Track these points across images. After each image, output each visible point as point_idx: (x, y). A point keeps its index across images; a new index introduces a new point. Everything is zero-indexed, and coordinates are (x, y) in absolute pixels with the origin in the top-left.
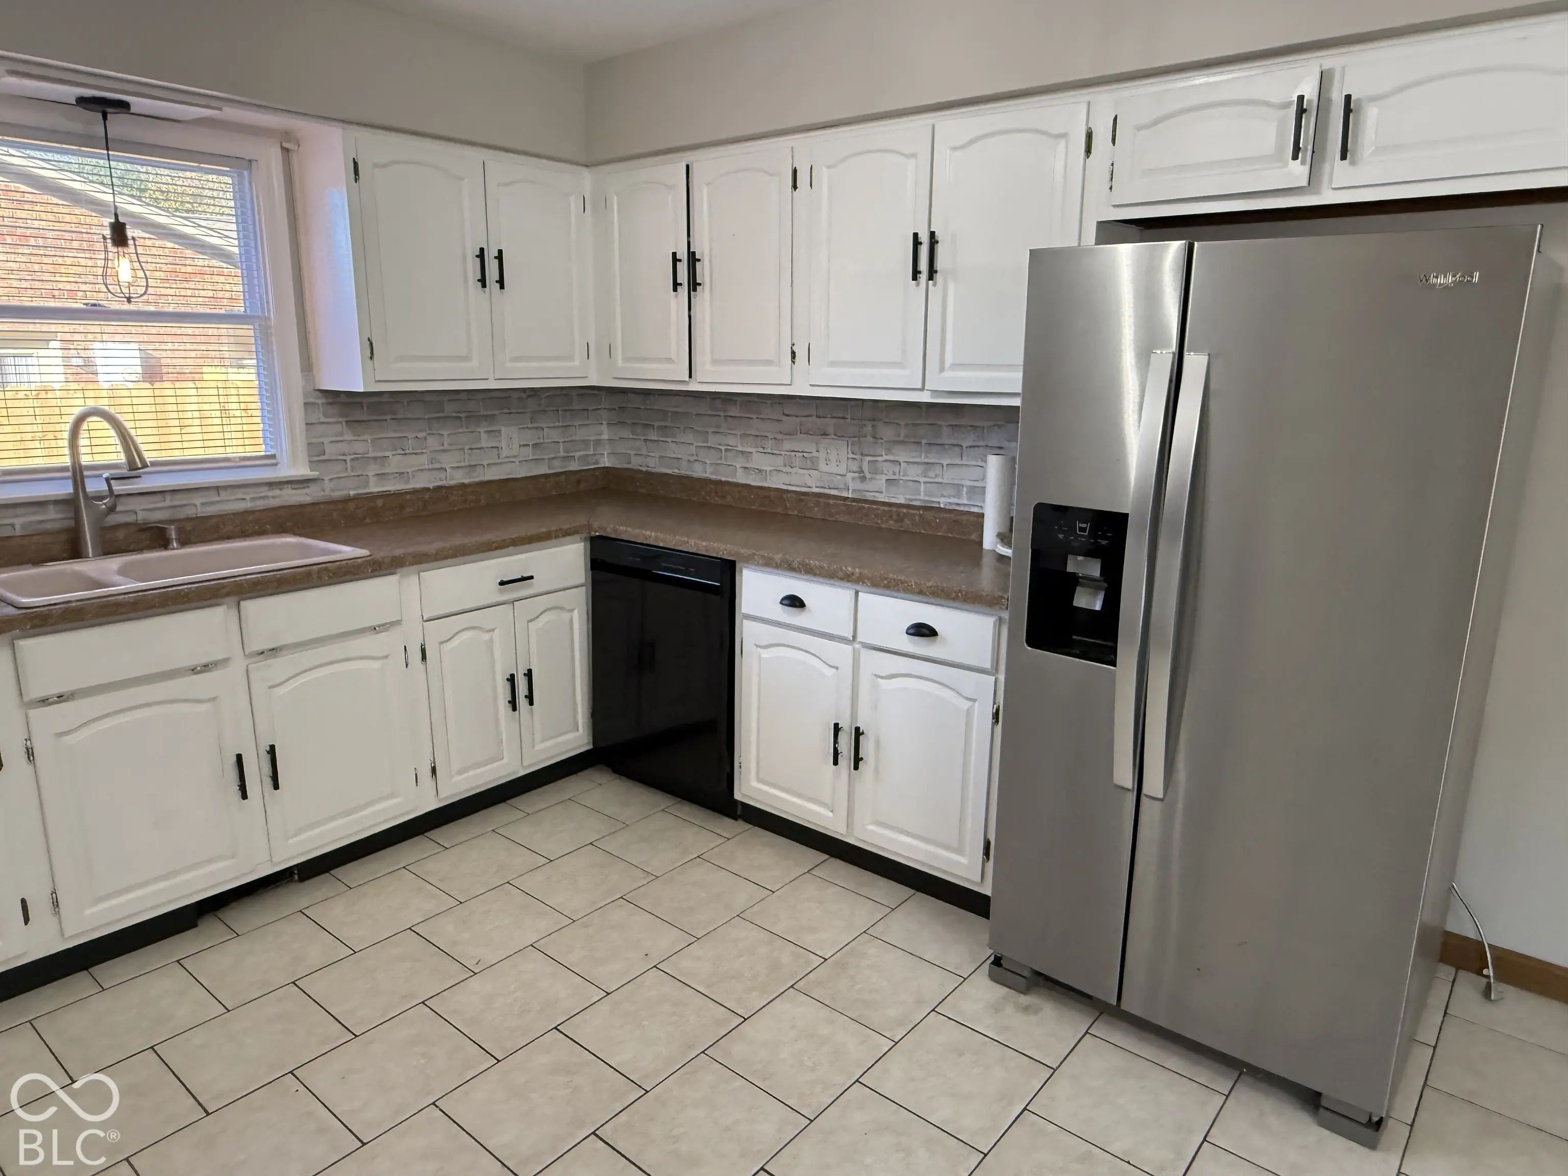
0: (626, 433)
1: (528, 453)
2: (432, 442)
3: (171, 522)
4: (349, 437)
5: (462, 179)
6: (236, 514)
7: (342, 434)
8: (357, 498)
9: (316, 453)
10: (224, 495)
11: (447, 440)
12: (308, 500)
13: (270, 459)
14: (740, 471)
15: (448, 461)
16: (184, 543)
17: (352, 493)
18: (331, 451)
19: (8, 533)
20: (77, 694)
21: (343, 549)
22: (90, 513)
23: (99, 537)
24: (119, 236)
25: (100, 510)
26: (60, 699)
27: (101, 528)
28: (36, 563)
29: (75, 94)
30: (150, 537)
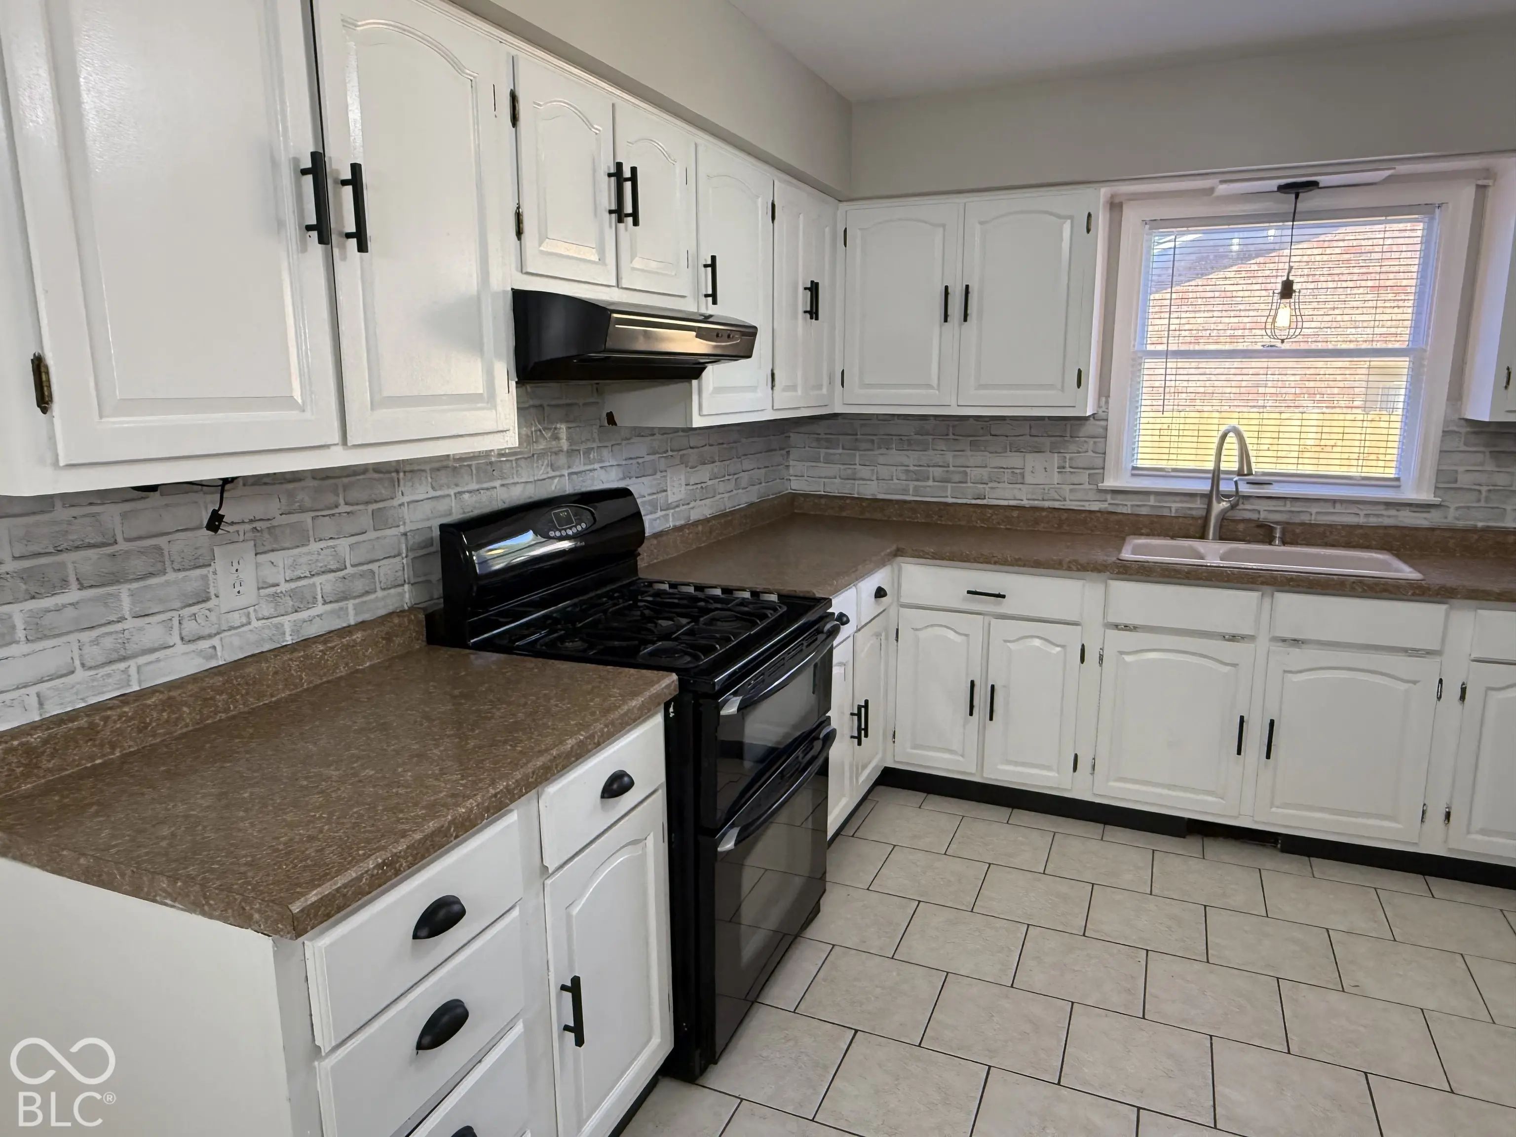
3: (1277, 523)
4: (1491, 467)
6: (1345, 527)
7: (1482, 464)
8: (1485, 530)
9: (1445, 480)
10: (1339, 508)
12: (1427, 524)
13: (1395, 483)
16: (1284, 543)
17: (1481, 524)
18: (1465, 480)
19: (1166, 513)
20: (1135, 628)
21: (1406, 572)
22: (1219, 506)
23: (1221, 527)
24: (1287, 290)
25: (1224, 505)
26: (1126, 628)
27: (1224, 518)
28: (1173, 537)
29: (1273, 184)
30: (1262, 533)
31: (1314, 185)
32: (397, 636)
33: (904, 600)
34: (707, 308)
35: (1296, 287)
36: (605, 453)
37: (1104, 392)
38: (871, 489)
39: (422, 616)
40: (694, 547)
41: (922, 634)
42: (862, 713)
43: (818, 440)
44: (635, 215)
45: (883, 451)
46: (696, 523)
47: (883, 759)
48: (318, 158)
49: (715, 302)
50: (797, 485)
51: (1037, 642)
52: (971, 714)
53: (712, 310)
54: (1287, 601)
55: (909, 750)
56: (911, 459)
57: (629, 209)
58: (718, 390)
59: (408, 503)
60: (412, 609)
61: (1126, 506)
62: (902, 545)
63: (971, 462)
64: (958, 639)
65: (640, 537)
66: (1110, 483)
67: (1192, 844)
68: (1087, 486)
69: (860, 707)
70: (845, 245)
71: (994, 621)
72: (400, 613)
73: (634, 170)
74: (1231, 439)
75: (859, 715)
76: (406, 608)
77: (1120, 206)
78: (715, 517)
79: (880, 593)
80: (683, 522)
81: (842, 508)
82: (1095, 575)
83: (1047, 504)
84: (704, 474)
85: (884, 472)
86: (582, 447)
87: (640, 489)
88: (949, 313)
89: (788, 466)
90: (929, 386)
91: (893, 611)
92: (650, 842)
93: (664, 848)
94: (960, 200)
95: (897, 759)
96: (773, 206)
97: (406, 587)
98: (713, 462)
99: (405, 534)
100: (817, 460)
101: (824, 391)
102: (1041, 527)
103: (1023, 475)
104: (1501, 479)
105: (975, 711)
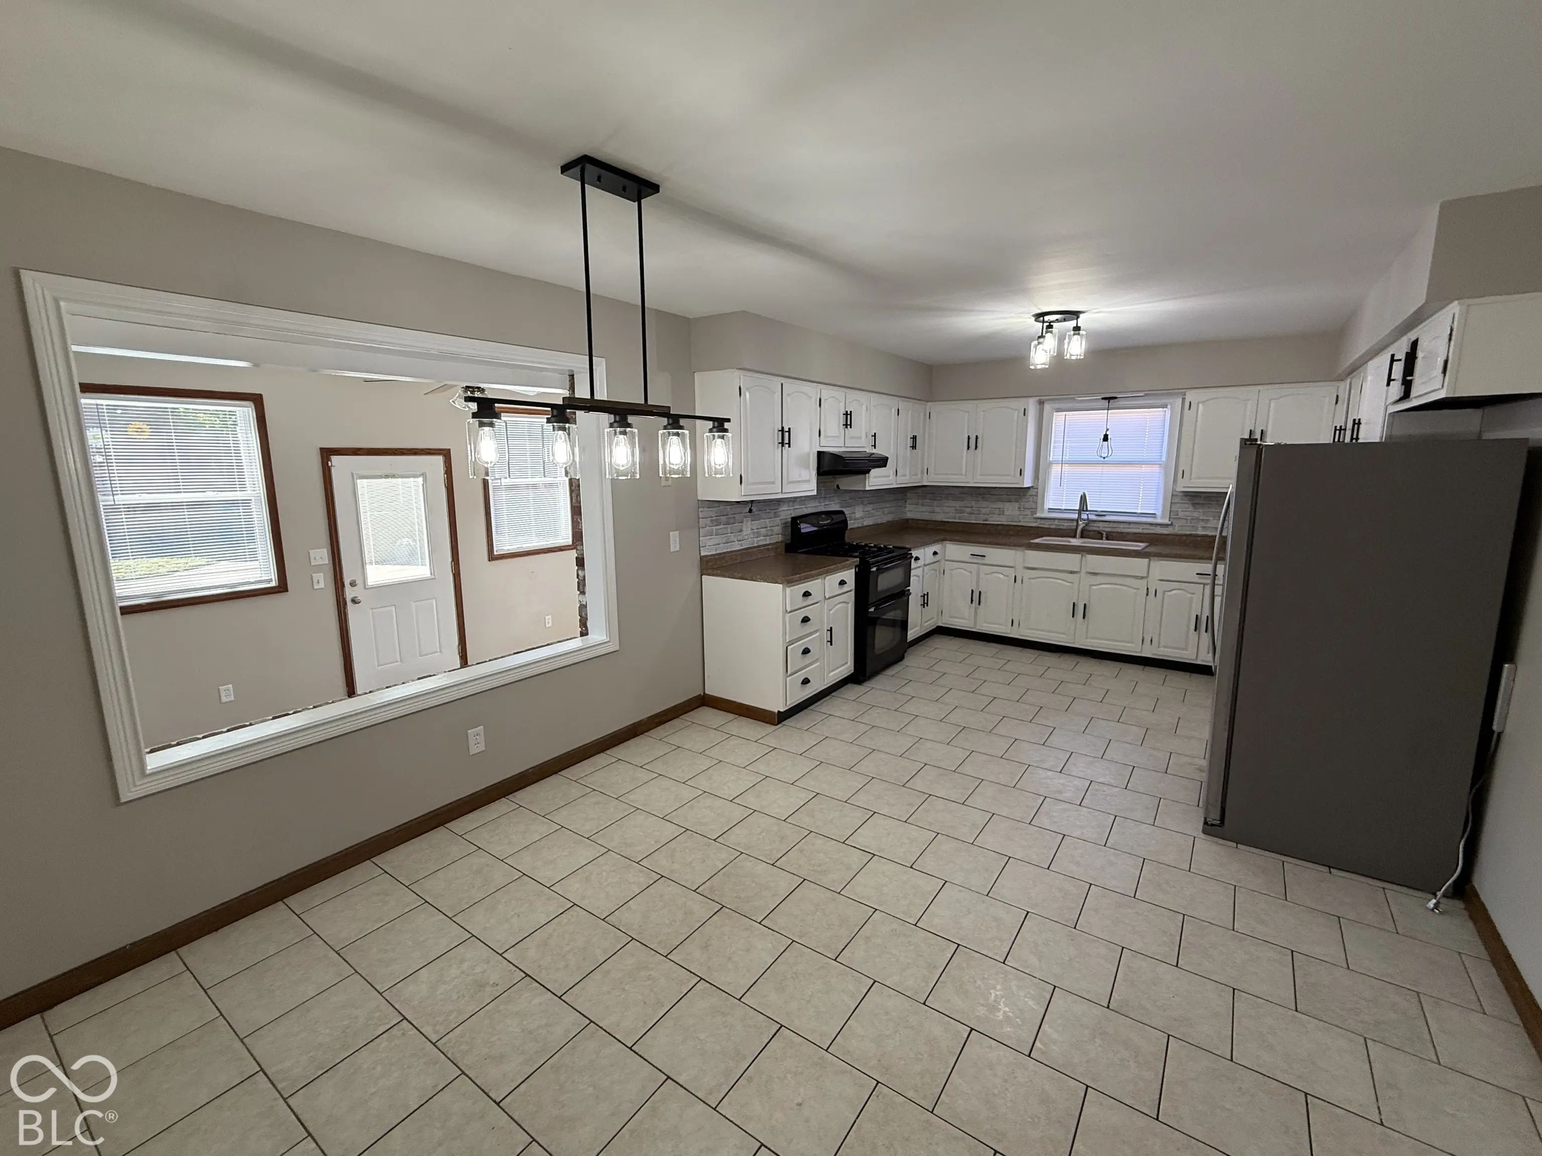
3: (1105, 531)
4: (1191, 509)
5: (1248, 400)
7: (1188, 508)
8: (1190, 535)
9: (1174, 514)
10: (1132, 526)
12: (1166, 532)
13: (1153, 516)
16: (1107, 539)
17: (1188, 533)
18: (1181, 514)
19: (1062, 527)
20: (1034, 569)
21: (1139, 547)
22: (1081, 524)
24: (1106, 438)
25: (1084, 524)
26: (1031, 568)
27: (1083, 531)
28: (1063, 537)
29: (1100, 397)
30: (1099, 535)
31: (1115, 398)
32: (779, 549)
33: (946, 558)
34: (872, 450)
35: (1109, 437)
36: (835, 498)
37: (1036, 477)
38: (939, 517)
39: (785, 544)
40: (867, 533)
41: (953, 572)
42: (925, 596)
43: (917, 496)
44: (851, 425)
45: (946, 501)
46: (867, 526)
47: (936, 621)
48: (783, 428)
49: (875, 448)
50: (910, 515)
51: (998, 575)
52: (972, 603)
53: (874, 451)
54: (1090, 557)
55: (948, 619)
56: (958, 504)
57: (849, 423)
58: (875, 477)
59: (782, 510)
60: (781, 542)
61: (1046, 525)
62: (948, 537)
63: (983, 506)
64: (969, 574)
65: (847, 528)
66: (1039, 515)
68: (1029, 516)
69: (924, 594)
70: (930, 418)
71: (981, 567)
72: (779, 542)
73: (851, 412)
75: (924, 596)
77: (1043, 403)
78: (873, 525)
79: (935, 553)
80: (860, 525)
82: (1020, 548)
83: (1013, 523)
84: (869, 508)
85: (946, 509)
86: (827, 496)
87: (847, 511)
88: (970, 445)
89: (905, 507)
90: (962, 475)
91: (943, 562)
92: (850, 605)
94: (976, 402)
95: (943, 622)
96: (898, 410)
97: (781, 535)
98: (873, 504)
99: (782, 520)
100: (917, 504)
101: (919, 476)
102: (1011, 532)
103: (1003, 511)
104: (1196, 514)
105: (974, 602)
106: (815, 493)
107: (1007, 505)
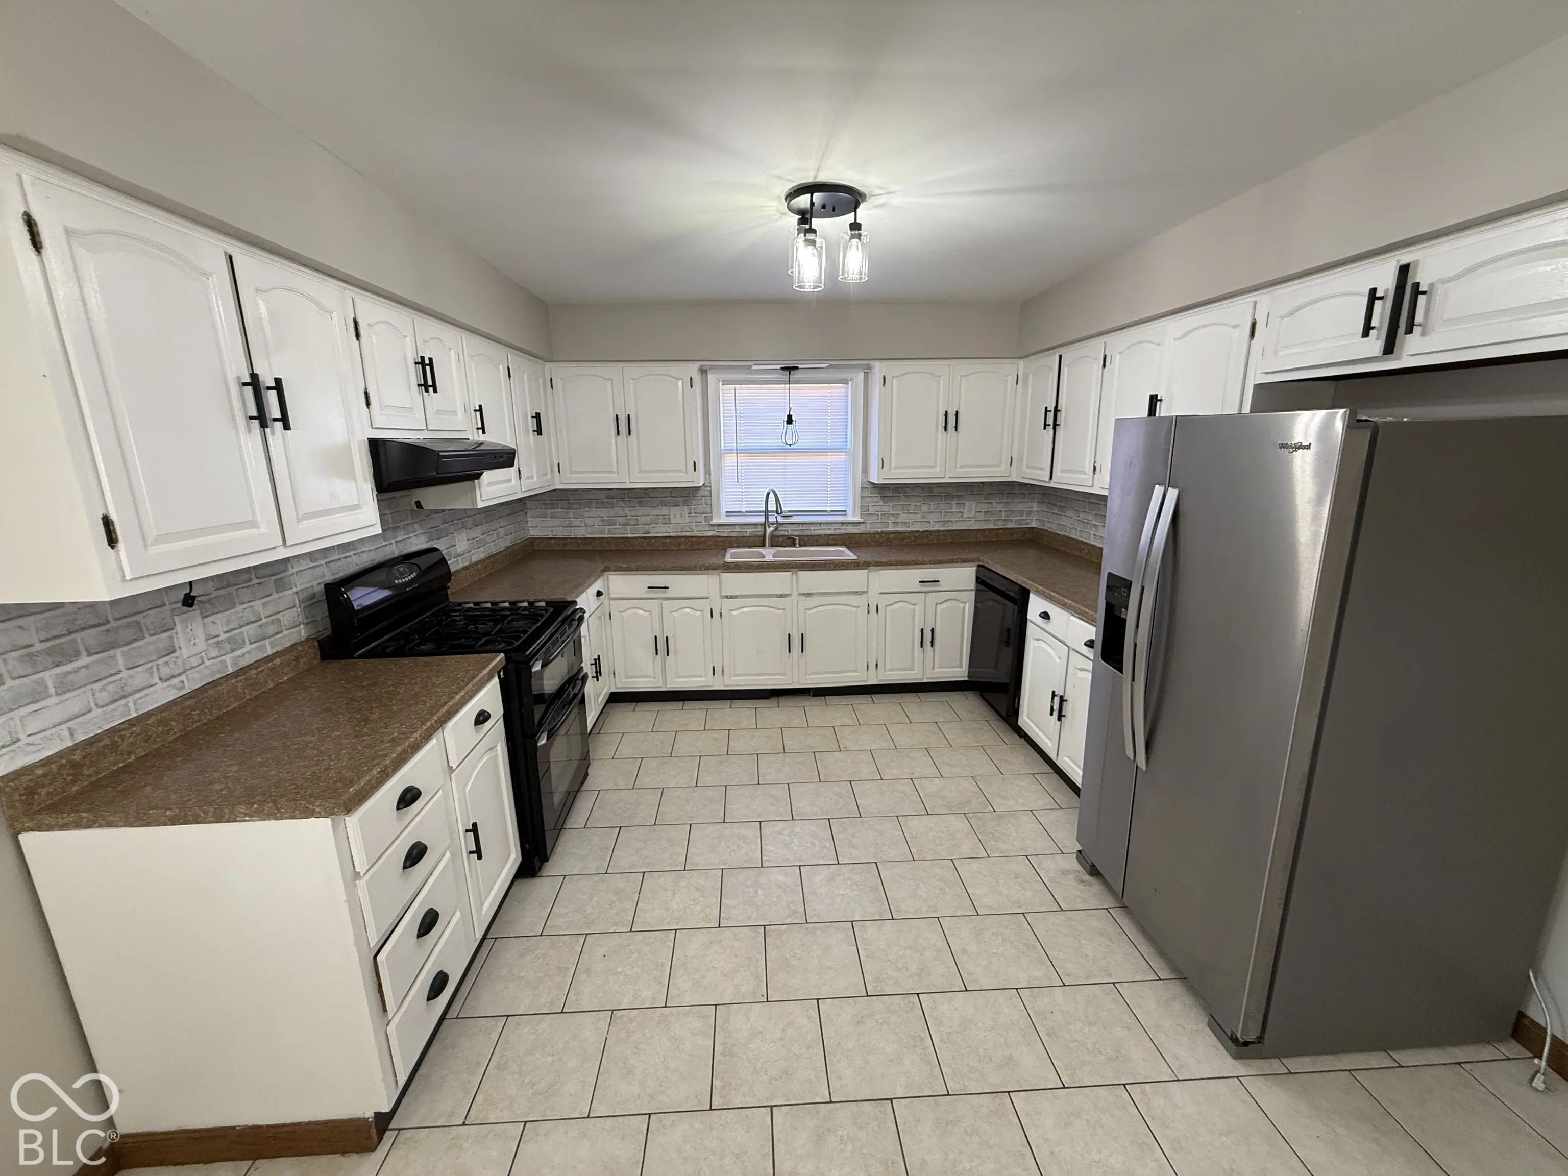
0: (1045, 509)
1: (981, 516)
2: (925, 508)
3: (797, 536)
4: (881, 503)
5: (940, 376)
6: (826, 535)
7: (878, 503)
8: (882, 533)
9: (864, 511)
10: (823, 526)
11: (932, 507)
12: (858, 531)
13: (844, 512)
14: (1092, 536)
15: (932, 518)
16: (800, 546)
17: (880, 530)
18: (872, 510)
19: (745, 535)
20: (736, 597)
21: (850, 555)
22: (769, 530)
23: (771, 539)
24: (790, 420)
25: (772, 529)
26: (732, 597)
27: (772, 536)
28: (749, 547)
29: (779, 367)
30: (790, 541)
31: (797, 368)
32: (302, 658)
33: (612, 596)
34: (479, 436)
35: (793, 418)
36: (416, 526)
37: (708, 472)
38: (581, 533)
39: (316, 644)
40: (478, 578)
41: (624, 614)
42: (597, 662)
43: (545, 504)
44: (434, 386)
45: (588, 509)
46: (477, 563)
47: (609, 688)
48: (254, 377)
49: (484, 432)
50: (534, 533)
51: (687, 610)
52: (657, 654)
53: (482, 438)
54: (802, 574)
55: (624, 680)
56: (605, 513)
57: (430, 383)
58: (490, 484)
59: (297, 572)
60: (307, 640)
61: (725, 533)
62: (607, 564)
63: (640, 513)
64: (647, 614)
65: (448, 575)
66: (715, 521)
67: (773, 701)
68: (704, 523)
69: (595, 660)
70: (552, 387)
71: (664, 602)
72: (301, 643)
73: (430, 359)
74: (772, 495)
75: (596, 664)
76: (303, 640)
77: (706, 371)
78: (488, 558)
79: (599, 594)
80: (468, 564)
81: (565, 545)
82: (714, 572)
83: (684, 534)
84: (477, 532)
85: (589, 521)
86: (401, 524)
87: (441, 545)
88: (620, 430)
89: (527, 522)
90: (612, 472)
91: (607, 601)
92: (499, 748)
93: (506, 750)
94: (621, 365)
95: (618, 686)
96: (509, 369)
97: (302, 626)
98: (482, 524)
99: (297, 593)
100: (546, 516)
101: (549, 476)
102: (682, 547)
103: (669, 519)
104: (886, 509)
105: (659, 652)
106: (378, 530)
107: (673, 510)
